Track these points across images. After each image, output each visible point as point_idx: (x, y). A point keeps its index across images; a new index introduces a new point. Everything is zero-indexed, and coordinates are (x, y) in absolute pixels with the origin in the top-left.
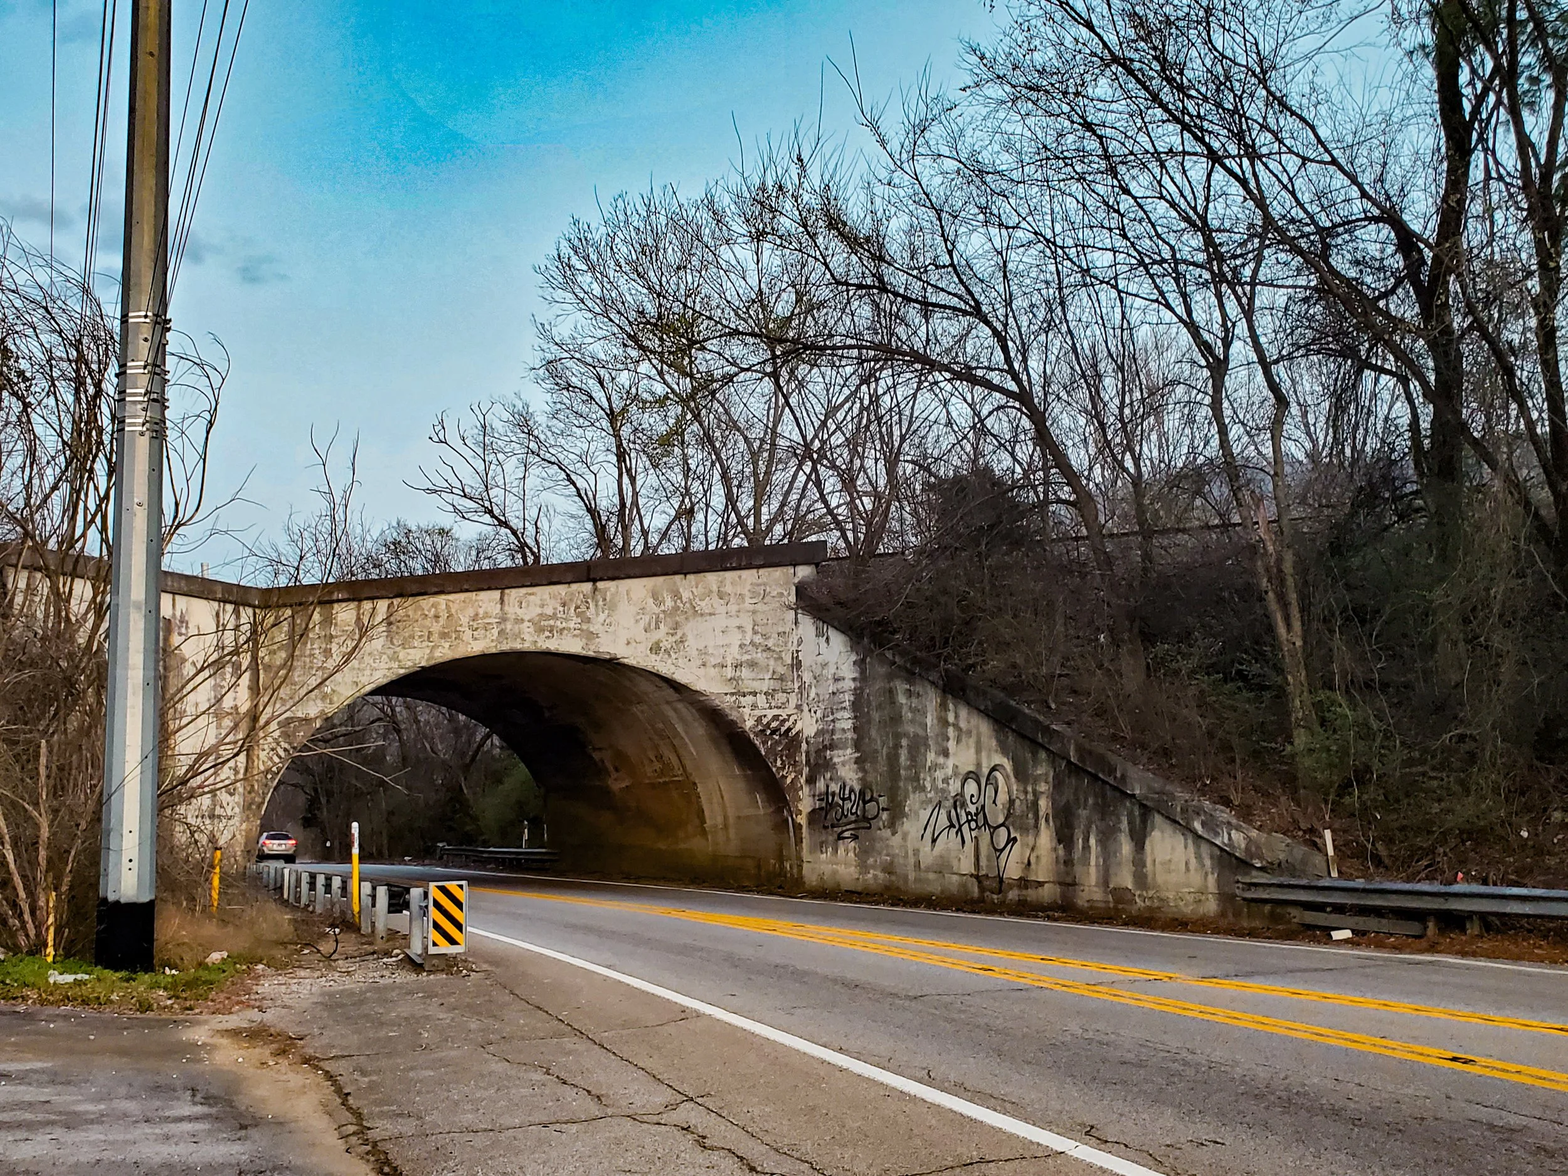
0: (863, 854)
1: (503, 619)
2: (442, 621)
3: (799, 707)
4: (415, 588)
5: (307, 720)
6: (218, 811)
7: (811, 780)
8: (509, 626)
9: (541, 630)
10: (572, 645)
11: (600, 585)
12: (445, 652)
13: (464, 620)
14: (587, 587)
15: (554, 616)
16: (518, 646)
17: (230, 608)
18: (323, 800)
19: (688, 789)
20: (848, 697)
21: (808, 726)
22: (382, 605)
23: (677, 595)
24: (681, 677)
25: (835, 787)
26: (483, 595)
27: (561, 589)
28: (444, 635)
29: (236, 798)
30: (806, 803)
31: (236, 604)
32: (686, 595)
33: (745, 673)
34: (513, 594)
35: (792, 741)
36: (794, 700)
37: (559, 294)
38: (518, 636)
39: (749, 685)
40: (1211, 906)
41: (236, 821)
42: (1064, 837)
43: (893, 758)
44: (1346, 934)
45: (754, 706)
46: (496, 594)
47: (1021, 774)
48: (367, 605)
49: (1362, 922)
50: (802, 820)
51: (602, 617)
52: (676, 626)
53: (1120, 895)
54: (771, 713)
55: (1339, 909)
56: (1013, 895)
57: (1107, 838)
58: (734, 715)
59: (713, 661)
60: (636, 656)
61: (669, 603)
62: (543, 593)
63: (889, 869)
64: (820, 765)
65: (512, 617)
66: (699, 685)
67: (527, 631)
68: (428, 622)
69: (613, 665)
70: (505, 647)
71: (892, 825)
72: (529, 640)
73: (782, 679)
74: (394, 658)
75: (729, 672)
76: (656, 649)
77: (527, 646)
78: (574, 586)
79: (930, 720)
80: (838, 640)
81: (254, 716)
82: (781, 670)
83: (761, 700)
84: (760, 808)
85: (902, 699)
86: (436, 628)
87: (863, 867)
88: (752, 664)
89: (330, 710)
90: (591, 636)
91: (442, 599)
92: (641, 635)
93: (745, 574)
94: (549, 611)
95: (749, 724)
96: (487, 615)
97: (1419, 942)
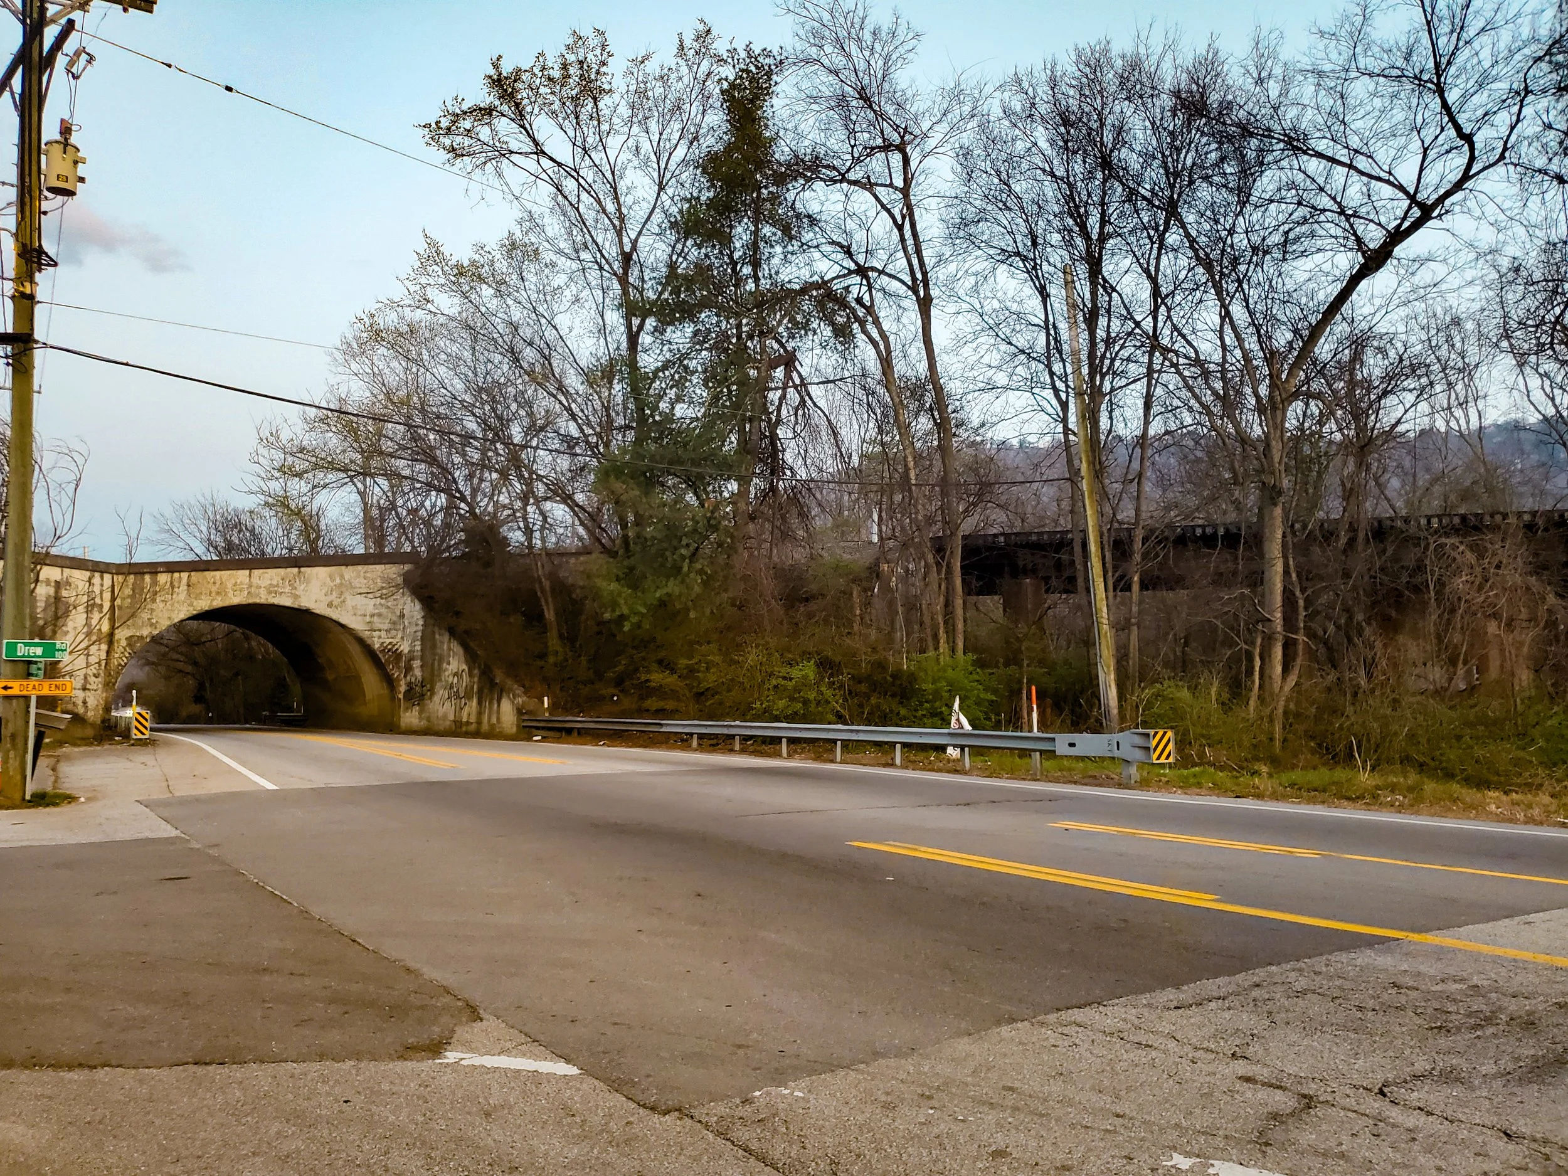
0: (421, 712)
1: (251, 586)
2: (217, 585)
3: (402, 638)
4: (202, 567)
5: (141, 638)
6: (88, 686)
7: (405, 676)
8: (253, 590)
9: (270, 593)
10: (286, 601)
11: (302, 569)
12: (218, 603)
13: (229, 585)
14: (296, 570)
15: (277, 586)
16: (258, 601)
17: (97, 575)
18: (207, 685)
19: (356, 679)
20: (420, 634)
21: (405, 648)
22: (185, 575)
23: (342, 577)
24: (343, 621)
25: (413, 680)
26: (241, 572)
27: (282, 571)
28: (218, 593)
29: (100, 679)
30: (403, 688)
31: (102, 572)
32: (347, 577)
33: (376, 619)
34: (256, 572)
35: (398, 655)
36: (400, 635)
37: (341, 369)
38: (258, 595)
39: (378, 626)
40: (514, 730)
41: (99, 692)
42: (480, 703)
43: (433, 664)
44: (539, 738)
45: (380, 637)
46: (247, 572)
47: (470, 674)
48: (176, 575)
49: (545, 733)
50: (401, 696)
51: (302, 587)
52: (341, 593)
53: (492, 726)
54: (388, 641)
55: (537, 728)
56: (464, 729)
57: (491, 703)
58: (369, 642)
59: (359, 613)
60: (320, 608)
61: (338, 581)
62: (272, 572)
63: (428, 719)
64: (409, 669)
65: (254, 584)
66: (352, 625)
67: (263, 592)
68: (210, 586)
69: (307, 612)
70: (251, 601)
71: (431, 698)
72: (263, 598)
73: (394, 623)
74: (191, 605)
75: (368, 619)
76: (330, 605)
77: (263, 601)
78: (289, 570)
79: (445, 647)
80: (418, 606)
81: (111, 635)
82: (394, 618)
83: (383, 634)
84: (385, 691)
85: (437, 636)
86: (214, 589)
87: (420, 719)
88: (380, 615)
89: (155, 632)
90: (296, 597)
91: (218, 574)
92: (323, 598)
93: (378, 567)
94: (275, 583)
95: (377, 646)
96: (241, 583)
97: (558, 740)
